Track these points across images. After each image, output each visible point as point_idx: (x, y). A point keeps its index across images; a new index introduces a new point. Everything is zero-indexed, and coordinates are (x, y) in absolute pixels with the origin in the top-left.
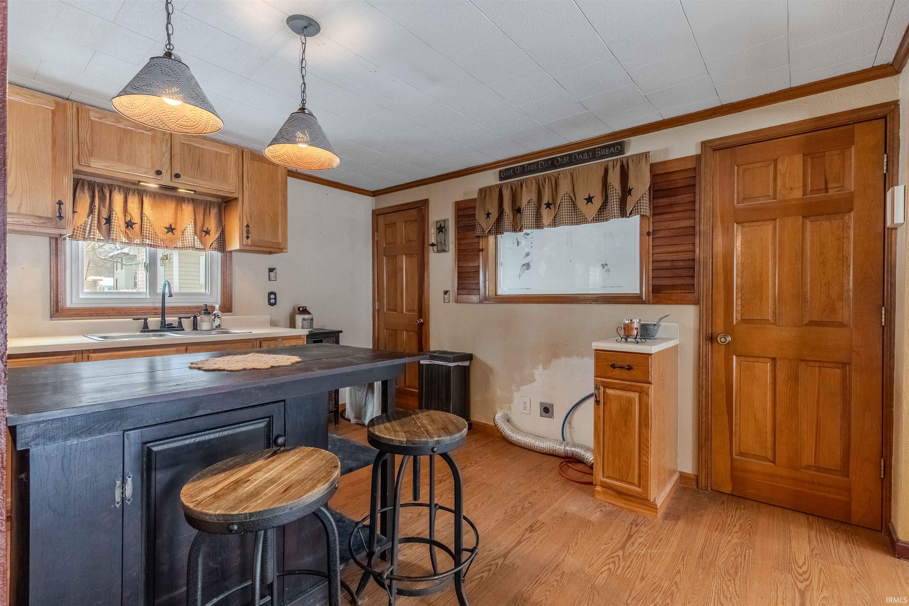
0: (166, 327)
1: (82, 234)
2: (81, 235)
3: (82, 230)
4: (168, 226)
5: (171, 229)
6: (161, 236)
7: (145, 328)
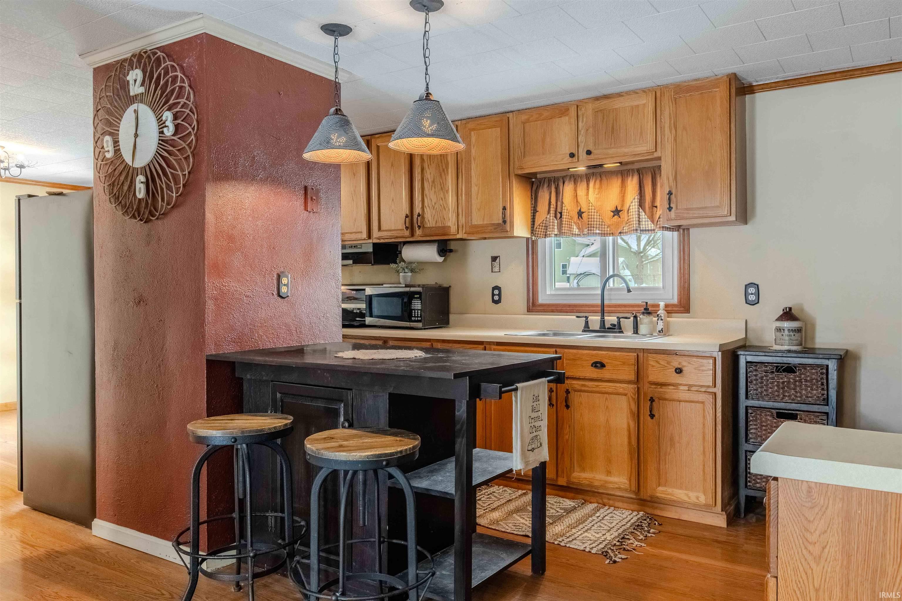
0: (604, 329)
1: (544, 232)
2: (542, 233)
3: (543, 228)
4: (614, 209)
5: (617, 212)
6: (608, 221)
7: (587, 329)
